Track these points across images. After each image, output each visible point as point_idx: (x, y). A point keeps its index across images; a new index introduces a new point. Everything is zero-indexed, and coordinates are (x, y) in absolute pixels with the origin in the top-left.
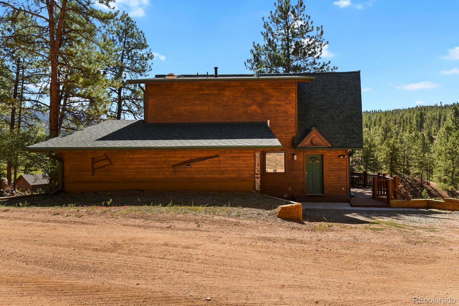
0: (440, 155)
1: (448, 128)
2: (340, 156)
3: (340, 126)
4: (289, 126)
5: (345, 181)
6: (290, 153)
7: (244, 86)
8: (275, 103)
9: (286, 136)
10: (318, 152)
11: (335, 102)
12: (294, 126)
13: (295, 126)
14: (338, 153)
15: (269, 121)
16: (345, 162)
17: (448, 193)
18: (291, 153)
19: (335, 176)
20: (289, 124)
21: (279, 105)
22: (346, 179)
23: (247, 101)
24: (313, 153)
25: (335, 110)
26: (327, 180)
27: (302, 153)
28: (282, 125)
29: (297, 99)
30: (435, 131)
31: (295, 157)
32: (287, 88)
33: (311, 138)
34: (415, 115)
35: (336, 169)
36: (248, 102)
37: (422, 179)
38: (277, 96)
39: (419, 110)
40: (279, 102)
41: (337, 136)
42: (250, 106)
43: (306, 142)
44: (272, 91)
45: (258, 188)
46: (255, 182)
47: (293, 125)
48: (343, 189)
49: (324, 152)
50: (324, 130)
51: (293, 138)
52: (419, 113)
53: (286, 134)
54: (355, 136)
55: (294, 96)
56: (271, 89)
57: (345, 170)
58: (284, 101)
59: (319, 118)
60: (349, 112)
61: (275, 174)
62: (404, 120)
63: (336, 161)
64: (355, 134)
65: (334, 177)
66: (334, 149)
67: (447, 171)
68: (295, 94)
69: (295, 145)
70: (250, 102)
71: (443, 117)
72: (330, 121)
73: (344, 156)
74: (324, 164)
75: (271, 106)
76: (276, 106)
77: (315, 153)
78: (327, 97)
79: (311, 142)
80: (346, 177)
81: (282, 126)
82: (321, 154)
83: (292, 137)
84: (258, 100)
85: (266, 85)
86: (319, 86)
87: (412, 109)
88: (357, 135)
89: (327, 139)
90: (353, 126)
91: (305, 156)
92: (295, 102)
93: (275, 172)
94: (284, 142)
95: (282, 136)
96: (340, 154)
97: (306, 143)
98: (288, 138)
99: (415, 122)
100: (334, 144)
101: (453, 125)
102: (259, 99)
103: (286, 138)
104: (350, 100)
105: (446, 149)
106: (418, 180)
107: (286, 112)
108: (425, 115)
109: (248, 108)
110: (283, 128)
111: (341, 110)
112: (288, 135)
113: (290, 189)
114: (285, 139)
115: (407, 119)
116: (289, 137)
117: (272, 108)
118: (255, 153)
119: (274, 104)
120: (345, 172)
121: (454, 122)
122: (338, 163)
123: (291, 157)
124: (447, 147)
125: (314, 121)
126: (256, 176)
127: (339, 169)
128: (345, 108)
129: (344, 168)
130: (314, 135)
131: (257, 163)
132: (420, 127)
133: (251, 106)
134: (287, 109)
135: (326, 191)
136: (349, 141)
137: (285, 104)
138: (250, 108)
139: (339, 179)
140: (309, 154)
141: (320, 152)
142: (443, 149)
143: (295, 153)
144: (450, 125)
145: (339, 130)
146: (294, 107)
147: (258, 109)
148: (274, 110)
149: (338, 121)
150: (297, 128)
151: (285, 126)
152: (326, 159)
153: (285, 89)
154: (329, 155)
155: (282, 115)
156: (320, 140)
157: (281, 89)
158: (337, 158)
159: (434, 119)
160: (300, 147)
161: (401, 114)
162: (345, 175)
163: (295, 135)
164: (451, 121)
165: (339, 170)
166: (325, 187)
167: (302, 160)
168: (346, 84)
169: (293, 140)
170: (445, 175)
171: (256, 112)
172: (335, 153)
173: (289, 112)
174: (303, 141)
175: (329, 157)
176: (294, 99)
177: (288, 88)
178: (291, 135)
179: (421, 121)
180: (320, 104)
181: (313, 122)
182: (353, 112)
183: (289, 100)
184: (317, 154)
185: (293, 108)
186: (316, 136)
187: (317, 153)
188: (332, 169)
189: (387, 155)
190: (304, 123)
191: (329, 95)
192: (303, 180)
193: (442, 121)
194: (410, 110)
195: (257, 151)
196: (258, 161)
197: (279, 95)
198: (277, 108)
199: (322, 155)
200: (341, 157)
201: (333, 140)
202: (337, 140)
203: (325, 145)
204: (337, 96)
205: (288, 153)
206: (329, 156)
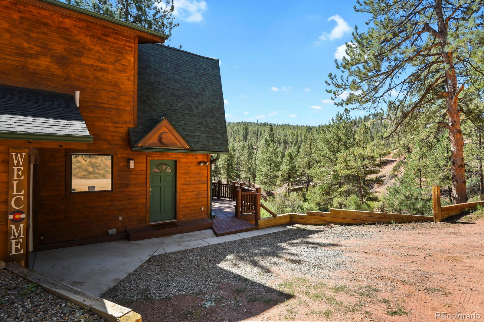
0: (262, 161)
1: (266, 140)
2: (199, 163)
3: (200, 121)
4: (123, 110)
5: (205, 198)
6: (123, 157)
7: (20, 12)
8: (95, 64)
9: (115, 127)
10: (170, 156)
11: (192, 88)
12: (131, 111)
13: (133, 112)
14: (197, 158)
15: (78, 93)
16: (206, 172)
17: (267, 193)
18: (125, 156)
19: (192, 192)
20: (121, 105)
21: (103, 70)
22: (206, 196)
23: (26, 45)
24: (162, 158)
25: (193, 99)
26: (182, 198)
27: (145, 157)
28: (108, 106)
29: (136, 66)
30: (254, 142)
31: (132, 164)
32: (119, 42)
33: (159, 133)
34: (242, 128)
35: (194, 181)
36: (31, 48)
37: (250, 182)
38: (98, 51)
39: (243, 124)
40: (102, 63)
41: (197, 133)
42: (36, 56)
43: (151, 139)
44: (88, 40)
45: (17, 250)
46: (7, 233)
47: (128, 109)
48: (203, 209)
49: (179, 156)
50: (179, 124)
51: (129, 131)
52: (244, 127)
53: (115, 122)
54: (219, 136)
55: (132, 60)
56: (86, 36)
57: (206, 182)
58: (113, 63)
59: (171, 105)
60: (210, 104)
61: (92, 194)
62: (234, 131)
63: (195, 169)
64: (219, 133)
65: (192, 194)
66: (193, 152)
67: (266, 175)
68: (134, 57)
69: (132, 142)
70: (36, 48)
71: (259, 132)
72: (187, 112)
73: (205, 163)
74: (178, 174)
75: (86, 67)
76: (95, 70)
77: (165, 159)
78: (181, 80)
79: (160, 139)
80: (206, 193)
81: (107, 108)
82: (175, 159)
83: (126, 130)
84: (56, 50)
85: (75, 26)
86: (170, 64)
87: (239, 123)
88: (221, 135)
89: (183, 138)
90: (216, 122)
91: (149, 162)
92: (133, 71)
93: (91, 190)
94: (112, 136)
95: (108, 126)
96: (199, 160)
97: (151, 141)
98: (119, 130)
99: (242, 134)
100: (193, 145)
101: (269, 138)
102: (59, 48)
103: (116, 129)
104: (210, 90)
105: (267, 157)
106: (247, 183)
107: (116, 85)
108: (248, 129)
109: (29, 60)
110: (111, 111)
111: (200, 100)
112: (118, 126)
113: (120, 218)
114: (114, 132)
115: (236, 130)
116: (121, 129)
117: (88, 72)
118: (9, 154)
119: (91, 66)
120: (206, 186)
121: (270, 136)
122: (197, 174)
123: (124, 164)
124: (267, 156)
125: (164, 109)
126: (11, 217)
127: (198, 181)
128: (204, 99)
129: (204, 179)
130: (165, 129)
131: (15, 183)
132: (245, 138)
133: (37, 58)
134: (119, 79)
135: (180, 216)
136: (212, 143)
137: (115, 69)
138: (35, 61)
139: (197, 195)
140: (156, 158)
141: (173, 156)
142: (265, 156)
143: (131, 157)
144: (268, 138)
145: (198, 126)
146: (132, 79)
147: (56, 67)
148: (91, 76)
149: (197, 113)
150: (136, 115)
151: (115, 109)
152: (181, 167)
153: (116, 44)
154: (185, 160)
155: (108, 88)
156: (174, 138)
157: (107, 41)
158: (196, 165)
159: (254, 133)
160: (141, 147)
161: (232, 126)
162: (206, 189)
163: (132, 126)
164: (268, 134)
165: (198, 183)
166: (178, 210)
167: (144, 168)
168: (205, 70)
169: (129, 135)
170: (266, 179)
171: (50, 71)
172: (194, 159)
173: (122, 86)
174: (146, 138)
175: (186, 165)
176: (132, 65)
177: (122, 43)
178: (125, 126)
179: (245, 134)
180: (173, 87)
181: (162, 110)
182: (214, 104)
183: (124, 65)
184: (168, 160)
185: (129, 80)
186: (168, 131)
187: (169, 158)
188: (189, 181)
189: (225, 161)
190: (147, 109)
191: (185, 78)
192: (144, 201)
193: (259, 135)
194: (238, 124)
195: (18, 149)
196: (18, 176)
197: (103, 52)
198: (99, 74)
199: (176, 161)
200: (202, 164)
201: (192, 140)
202: (196, 140)
203: (180, 146)
204: (194, 82)
205: (119, 156)
206: (186, 163)
